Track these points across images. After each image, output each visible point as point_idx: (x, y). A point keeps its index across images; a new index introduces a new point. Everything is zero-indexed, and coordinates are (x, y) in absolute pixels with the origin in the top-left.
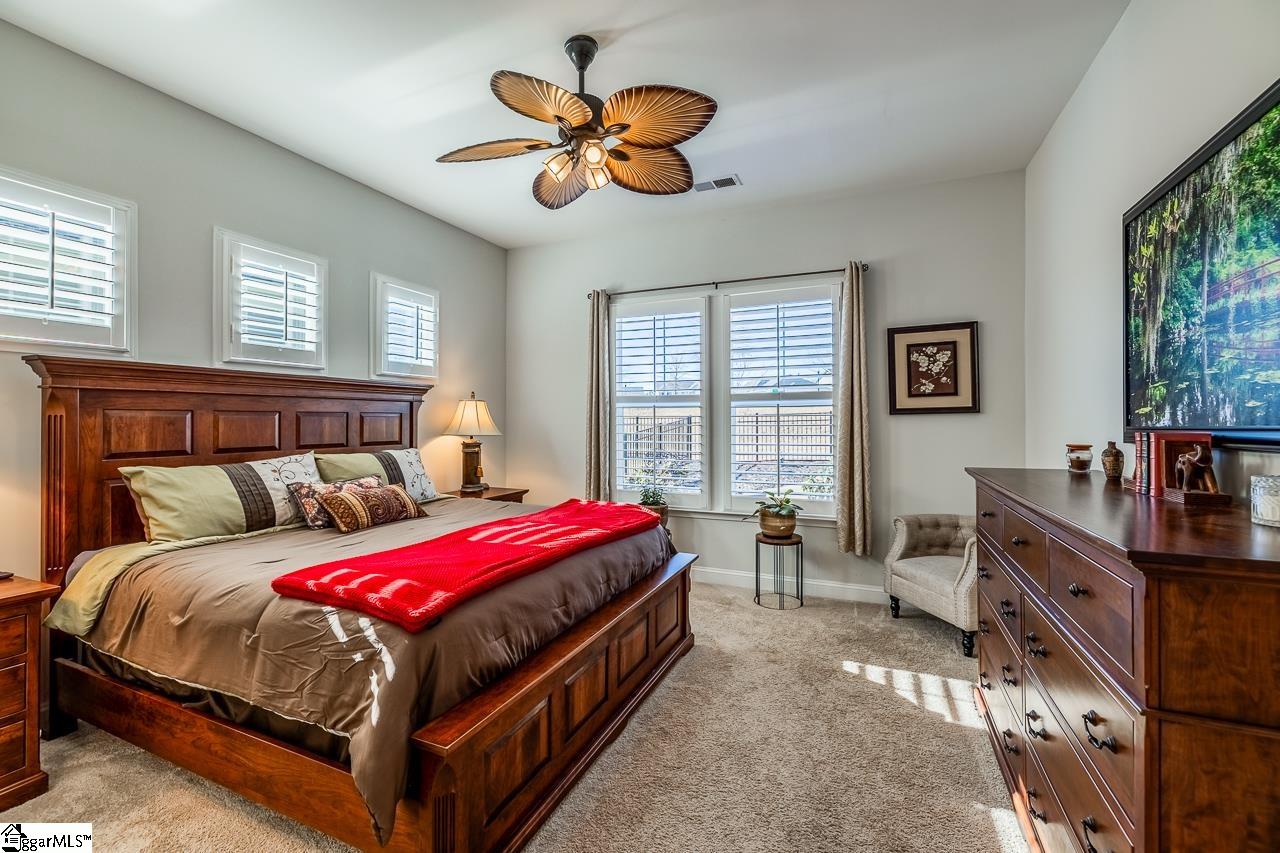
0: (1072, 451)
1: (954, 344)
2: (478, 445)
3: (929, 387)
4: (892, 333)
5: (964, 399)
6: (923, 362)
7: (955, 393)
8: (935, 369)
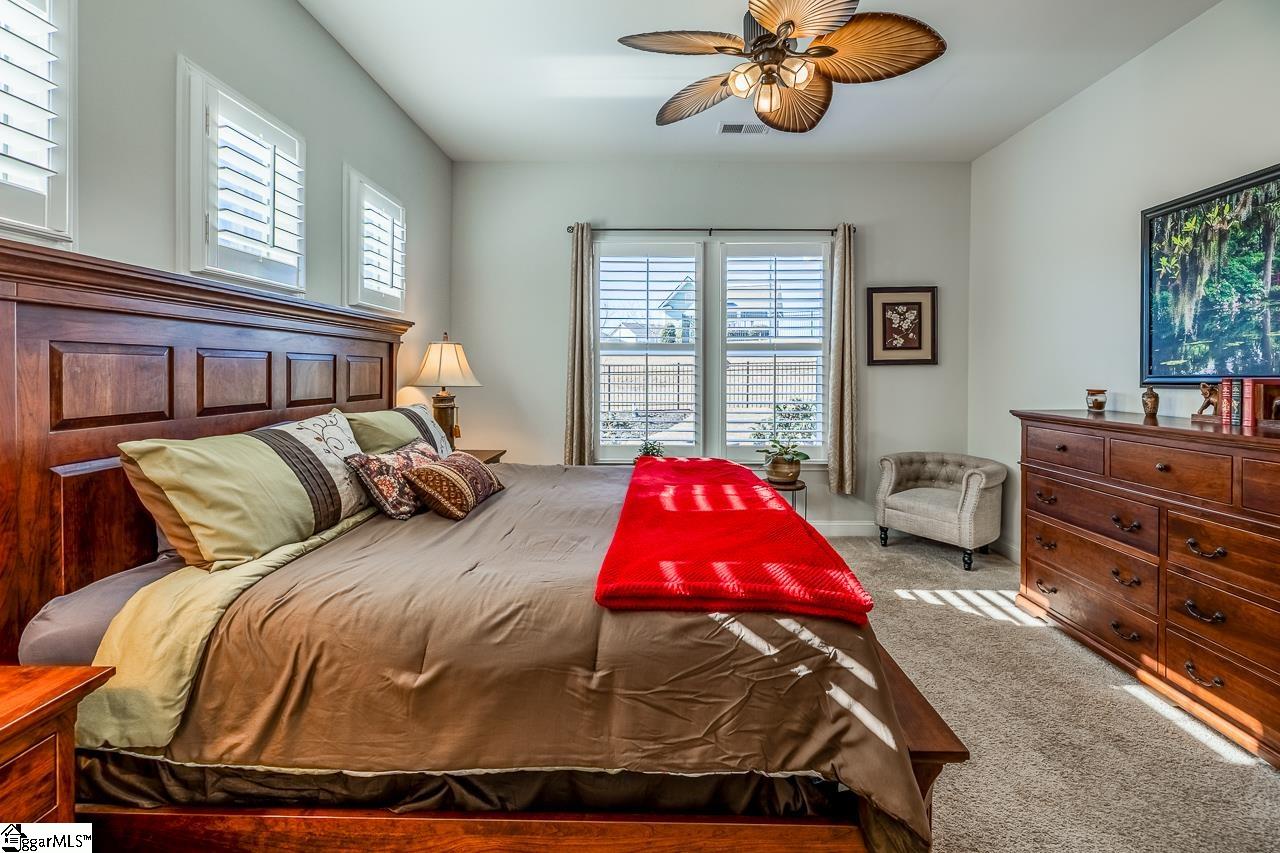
0: (1093, 395)
1: (919, 304)
2: (452, 399)
3: (900, 342)
4: (871, 291)
5: (925, 353)
6: (896, 318)
7: (920, 348)
8: (905, 326)
